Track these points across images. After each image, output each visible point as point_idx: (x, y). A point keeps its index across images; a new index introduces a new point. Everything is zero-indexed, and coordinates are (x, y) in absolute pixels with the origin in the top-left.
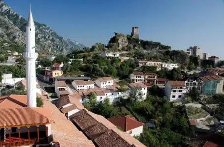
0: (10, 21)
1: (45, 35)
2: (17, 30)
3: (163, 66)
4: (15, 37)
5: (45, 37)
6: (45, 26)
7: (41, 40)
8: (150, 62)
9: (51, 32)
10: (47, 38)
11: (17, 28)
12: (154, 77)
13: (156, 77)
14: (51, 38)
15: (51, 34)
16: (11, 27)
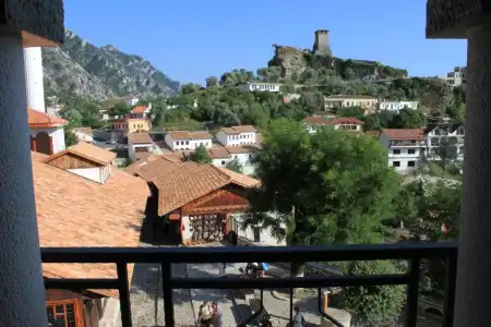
0: (63, 53)
1: (138, 78)
2: (77, 71)
3: (382, 107)
4: (73, 86)
5: (138, 84)
6: (139, 58)
7: (130, 90)
8: (351, 101)
9: (152, 72)
10: (144, 84)
11: (77, 66)
12: (355, 128)
13: (358, 127)
14: (152, 85)
15: (153, 76)
16: (64, 64)
